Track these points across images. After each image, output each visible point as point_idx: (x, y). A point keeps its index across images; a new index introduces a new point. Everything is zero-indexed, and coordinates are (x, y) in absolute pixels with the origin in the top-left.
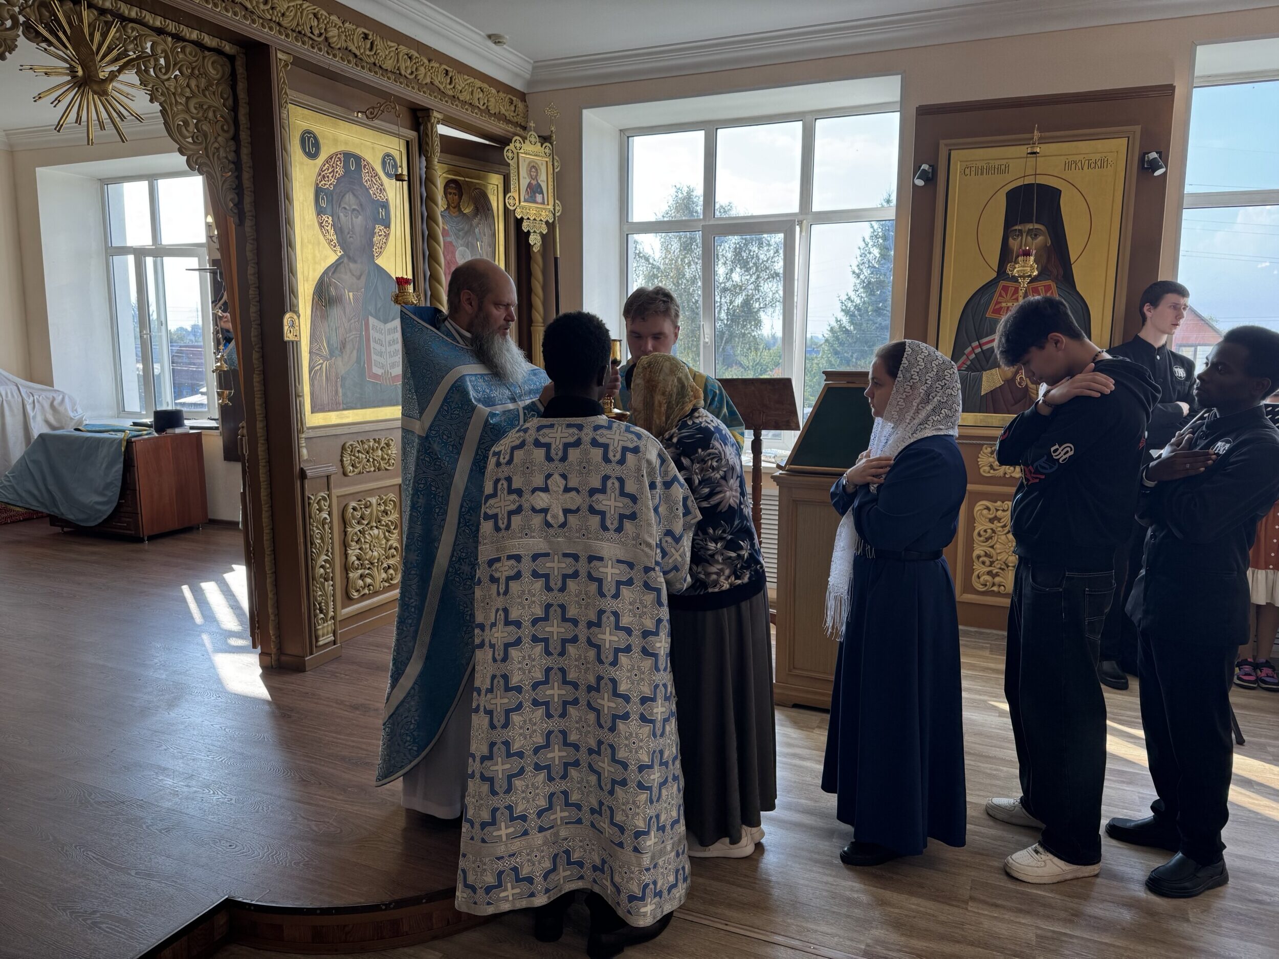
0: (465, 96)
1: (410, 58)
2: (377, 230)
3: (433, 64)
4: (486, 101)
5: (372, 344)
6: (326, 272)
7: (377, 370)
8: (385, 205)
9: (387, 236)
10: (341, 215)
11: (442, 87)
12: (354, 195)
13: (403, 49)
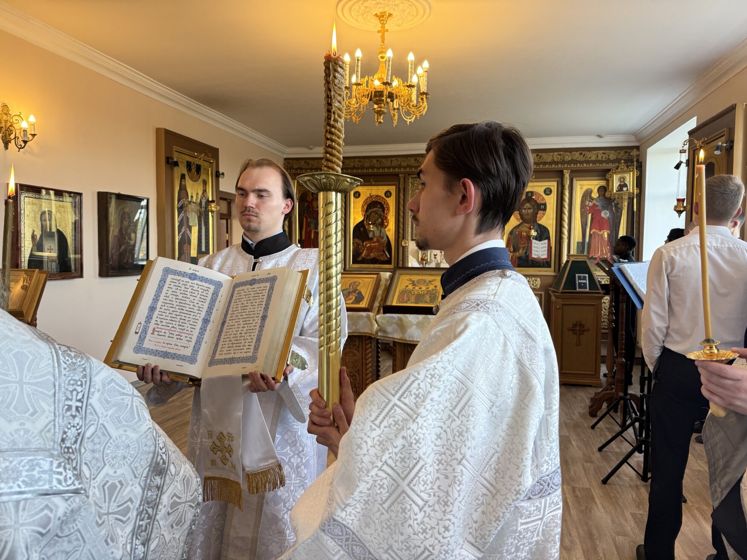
0: (593, 158)
1: (560, 155)
2: (539, 212)
3: (573, 153)
4: (607, 156)
5: (533, 248)
6: (515, 228)
7: (533, 256)
8: (545, 205)
9: (544, 214)
10: (523, 211)
11: (578, 159)
12: (529, 203)
13: (556, 153)
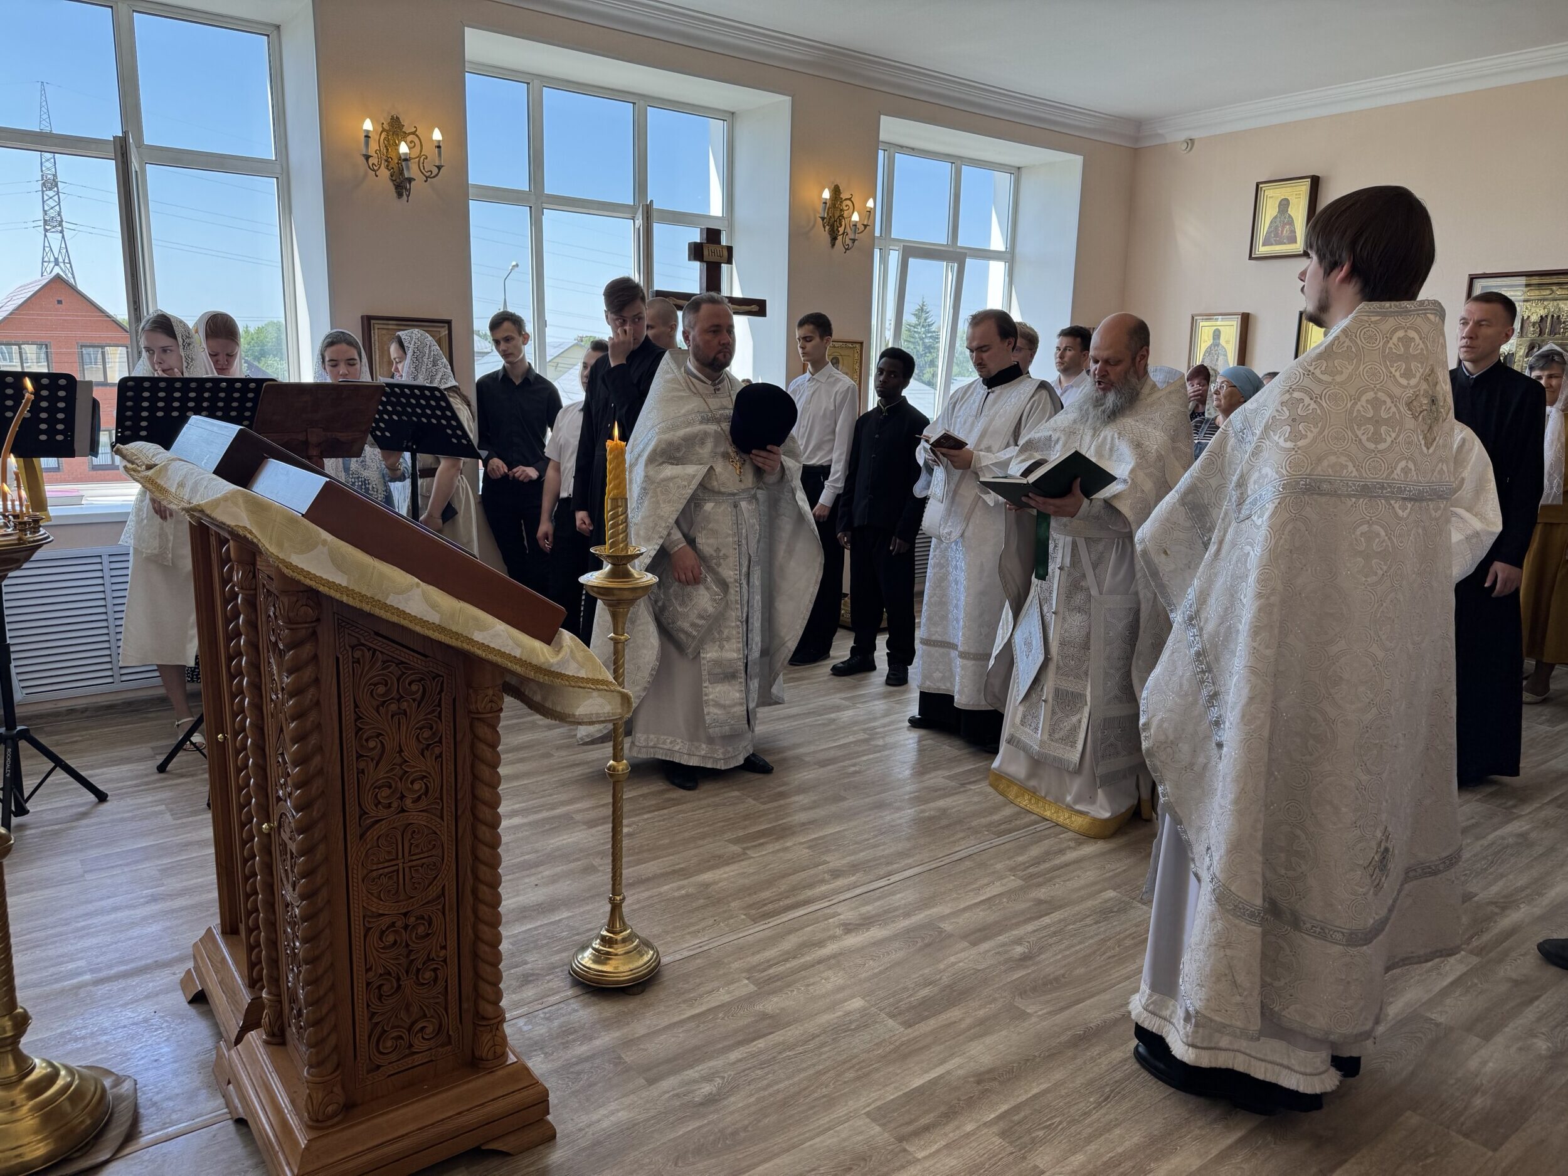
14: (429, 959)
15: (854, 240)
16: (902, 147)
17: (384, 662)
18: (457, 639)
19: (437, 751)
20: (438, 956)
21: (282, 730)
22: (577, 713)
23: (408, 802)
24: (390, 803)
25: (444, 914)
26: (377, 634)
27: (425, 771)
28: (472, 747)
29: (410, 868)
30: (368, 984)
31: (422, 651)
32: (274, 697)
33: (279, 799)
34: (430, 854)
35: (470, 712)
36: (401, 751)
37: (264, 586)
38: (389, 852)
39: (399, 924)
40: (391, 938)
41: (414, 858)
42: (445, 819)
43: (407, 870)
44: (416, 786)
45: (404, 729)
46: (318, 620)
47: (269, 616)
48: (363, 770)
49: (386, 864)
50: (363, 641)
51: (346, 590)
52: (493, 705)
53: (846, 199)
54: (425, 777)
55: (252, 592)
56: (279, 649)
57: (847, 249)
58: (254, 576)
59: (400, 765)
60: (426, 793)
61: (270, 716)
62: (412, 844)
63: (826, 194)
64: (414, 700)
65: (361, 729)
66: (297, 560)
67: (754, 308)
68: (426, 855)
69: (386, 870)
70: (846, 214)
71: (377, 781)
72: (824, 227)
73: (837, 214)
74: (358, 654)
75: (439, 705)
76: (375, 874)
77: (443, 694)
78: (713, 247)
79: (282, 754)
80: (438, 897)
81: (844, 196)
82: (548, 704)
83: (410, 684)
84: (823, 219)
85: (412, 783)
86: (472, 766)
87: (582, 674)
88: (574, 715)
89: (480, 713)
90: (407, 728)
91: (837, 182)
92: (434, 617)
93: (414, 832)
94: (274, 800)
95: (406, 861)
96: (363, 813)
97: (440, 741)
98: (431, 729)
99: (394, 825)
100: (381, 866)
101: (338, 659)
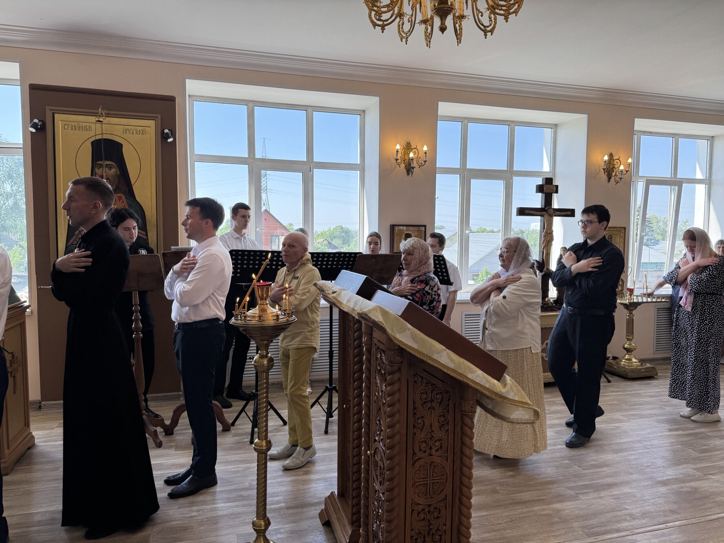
14: (438, 530)
15: (621, 179)
16: (644, 132)
17: (426, 383)
18: (461, 377)
19: (447, 428)
20: (442, 529)
21: (380, 409)
22: (511, 418)
23: (433, 451)
24: (426, 451)
25: (446, 508)
26: (424, 370)
27: (441, 437)
28: (462, 428)
29: (433, 483)
30: (412, 537)
31: (442, 380)
32: (377, 394)
33: (375, 441)
34: (441, 477)
35: (461, 411)
36: (431, 426)
37: (376, 344)
38: (424, 474)
39: (427, 510)
40: (422, 516)
41: (434, 478)
42: (449, 462)
43: (431, 484)
44: (437, 444)
45: (433, 415)
46: (402, 363)
47: (378, 358)
48: (415, 433)
49: (423, 480)
50: (418, 373)
51: (417, 351)
52: (473, 409)
53: (616, 159)
54: (441, 440)
55: (370, 346)
56: (382, 373)
57: (617, 183)
58: (371, 340)
59: (431, 433)
60: (441, 447)
61: (374, 402)
62: (434, 472)
63: (606, 158)
64: (438, 402)
65: (416, 414)
66: (399, 336)
67: (569, 213)
68: (440, 478)
69: (423, 483)
70: (616, 166)
71: (420, 439)
72: (605, 173)
73: (611, 167)
74: (416, 379)
75: (448, 406)
76: (417, 484)
77: (450, 401)
78: (548, 186)
79: (379, 420)
80: (443, 500)
81: (615, 158)
82: (496, 411)
83: (436, 395)
84: (604, 169)
85: (435, 442)
86: (462, 437)
87: (516, 398)
88: (510, 418)
89: (466, 412)
90: (434, 415)
91: (611, 152)
92: (451, 365)
93: (435, 466)
94: (373, 440)
95: (431, 480)
96: (414, 454)
97: (448, 423)
98: (444, 417)
99: (427, 461)
100: (420, 480)
101: (408, 380)
